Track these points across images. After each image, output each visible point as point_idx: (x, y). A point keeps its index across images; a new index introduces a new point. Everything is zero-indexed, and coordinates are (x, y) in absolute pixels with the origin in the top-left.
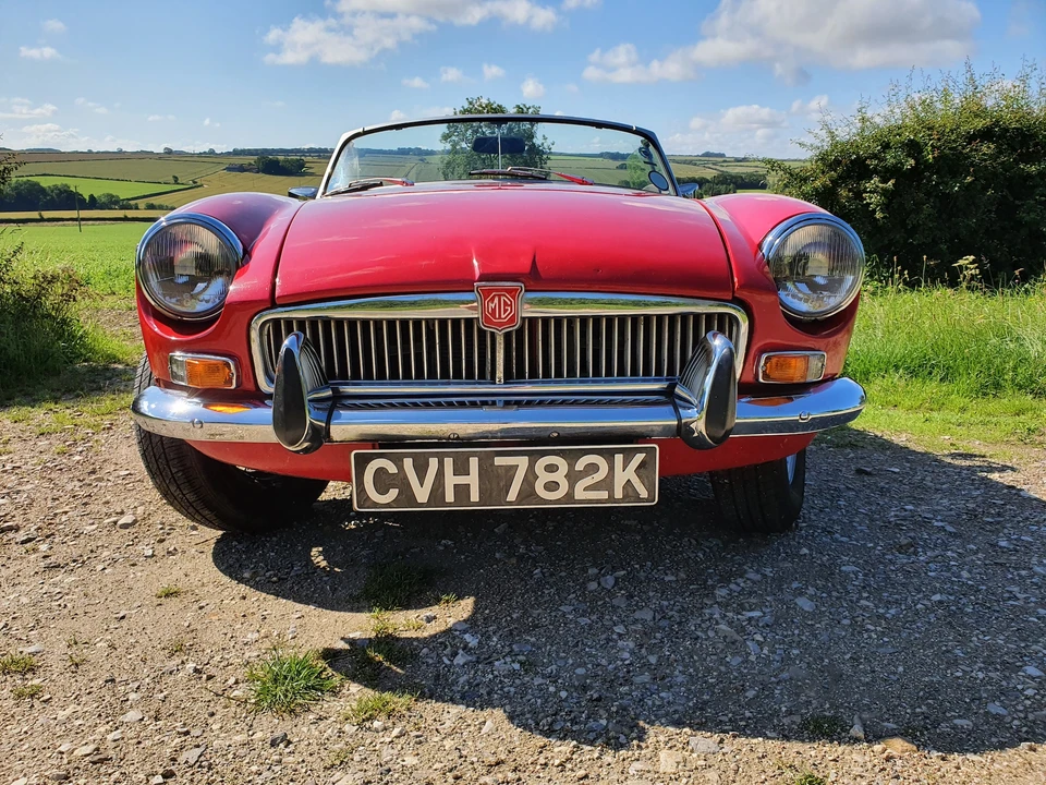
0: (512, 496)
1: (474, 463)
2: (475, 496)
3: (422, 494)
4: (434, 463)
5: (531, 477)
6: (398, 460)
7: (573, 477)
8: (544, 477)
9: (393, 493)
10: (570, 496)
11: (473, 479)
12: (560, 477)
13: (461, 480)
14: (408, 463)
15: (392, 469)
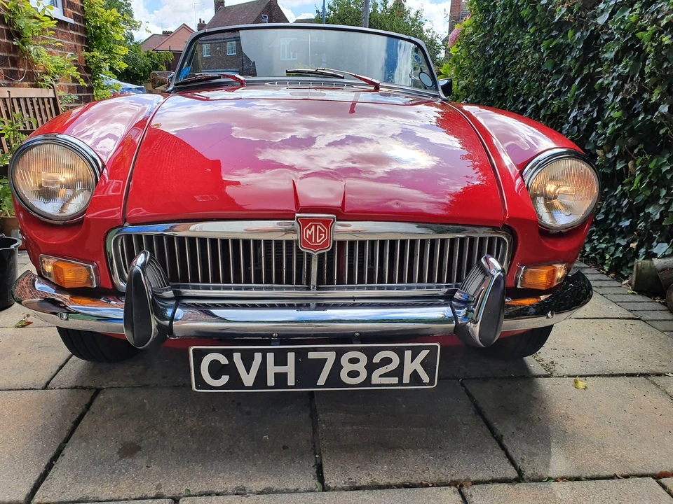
0: (322, 381)
1: (291, 357)
2: (291, 381)
3: (248, 379)
4: (258, 357)
5: (337, 366)
6: (228, 354)
7: (371, 368)
8: (347, 367)
9: (225, 379)
10: (368, 381)
11: (290, 369)
12: (361, 367)
13: (280, 369)
14: (237, 357)
15: (224, 360)
